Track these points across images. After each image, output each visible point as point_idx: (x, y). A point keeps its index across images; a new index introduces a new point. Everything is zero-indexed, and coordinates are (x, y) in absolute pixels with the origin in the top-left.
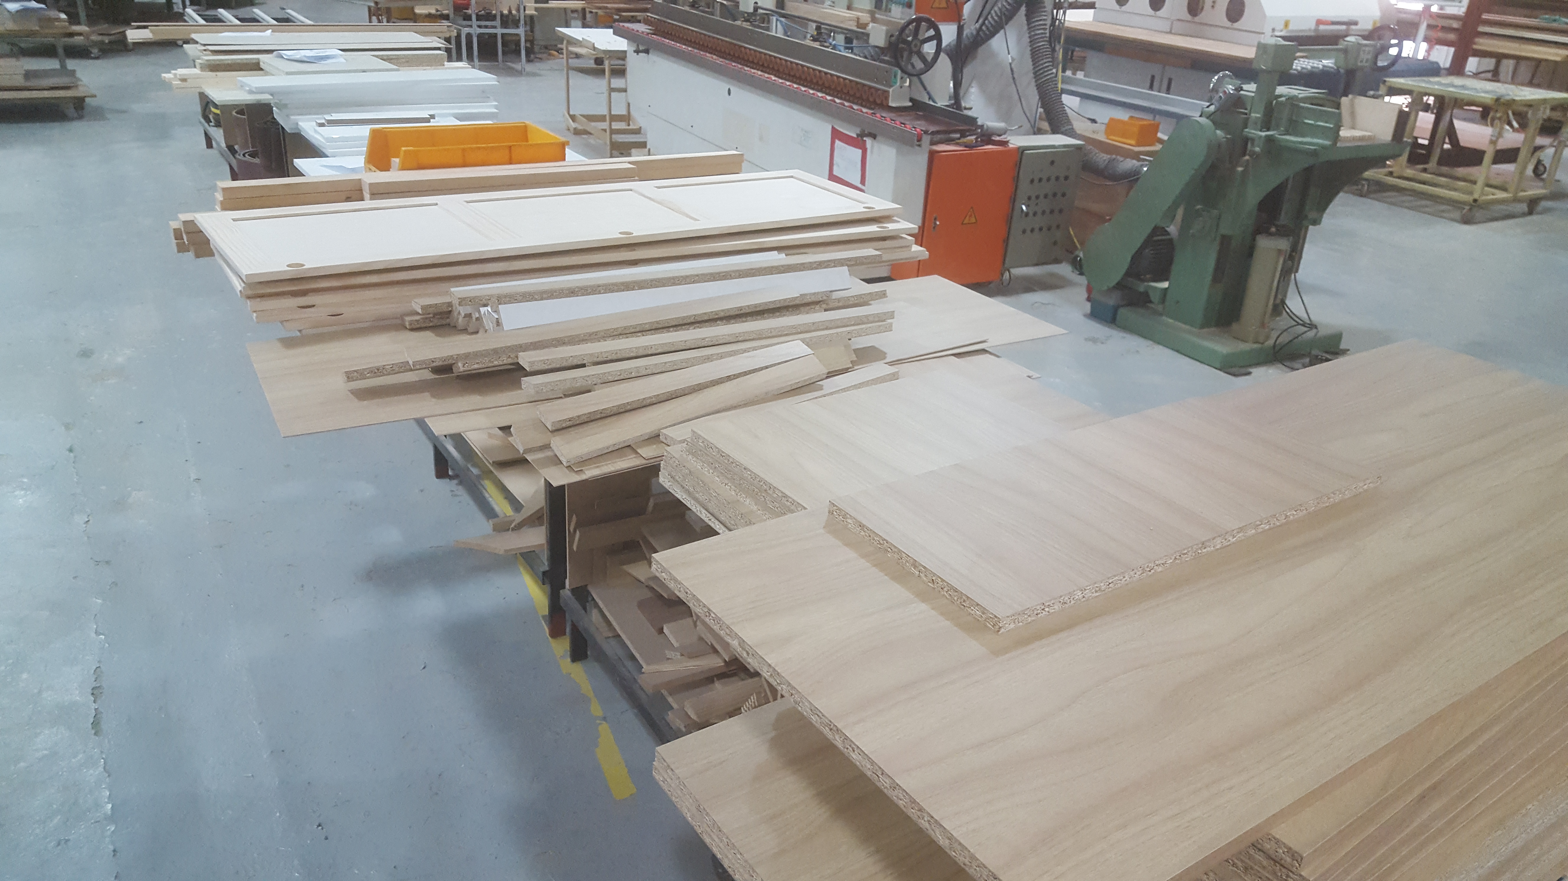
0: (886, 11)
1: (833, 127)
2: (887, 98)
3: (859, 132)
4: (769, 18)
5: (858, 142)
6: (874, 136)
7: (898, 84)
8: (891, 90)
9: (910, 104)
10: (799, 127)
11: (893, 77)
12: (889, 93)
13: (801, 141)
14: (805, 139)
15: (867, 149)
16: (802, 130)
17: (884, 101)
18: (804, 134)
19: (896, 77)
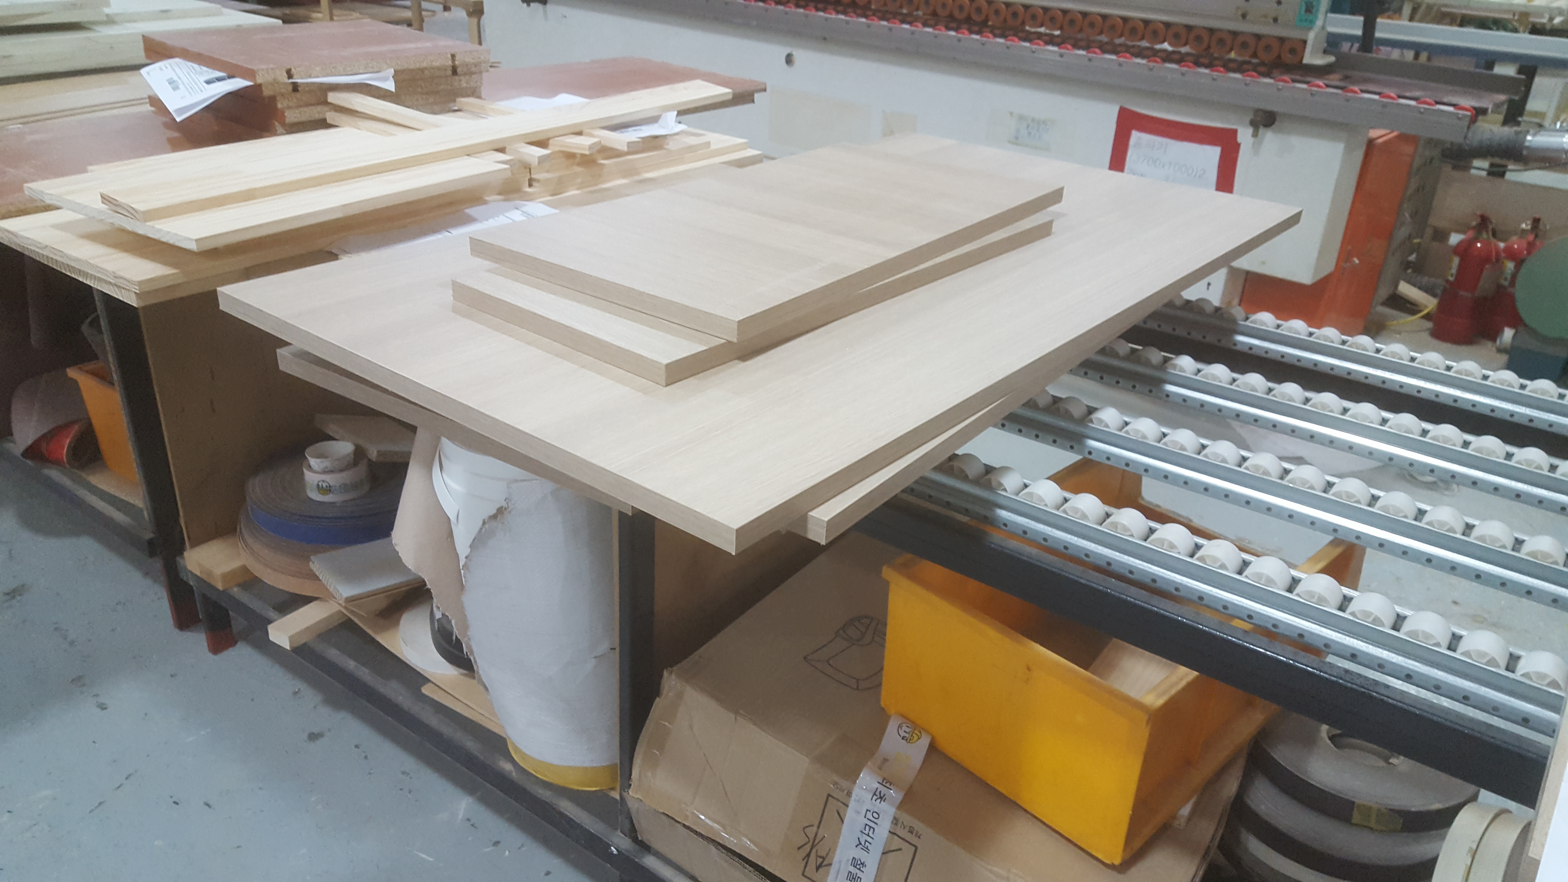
1: (1123, 112)
2: (1297, 52)
5: (1223, 137)
7: (1320, 23)
8: (1311, 36)
9: (1334, 59)
10: (1011, 114)
11: (1303, 12)
12: (1305, 42)
13: (1017, 138)
14: (1030, 133)
15: (1238, 145)
16: (1021, 118)
17: (1287, 58)
18: (1028, 126)
19: (1314, 10)
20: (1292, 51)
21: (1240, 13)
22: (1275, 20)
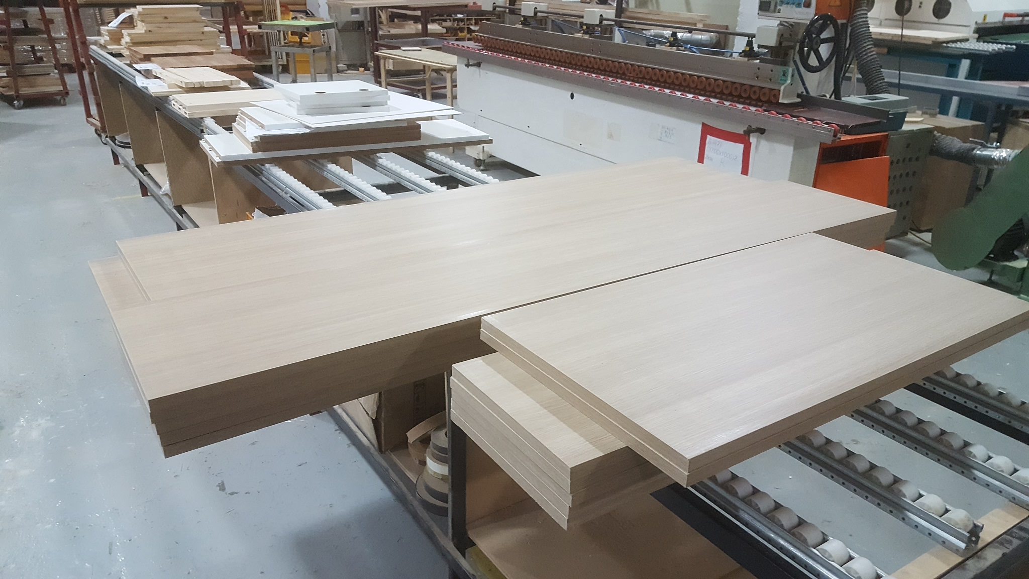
0: (774, 12)
1: (704, 125)
2: (777, 96)
3: (746, 129)
4: (611, 28)
5: (743, 139)
6: (762, 131)
7: (789, 81)
8: (782, 88)
9: (799, 100)
10: (659, 125)
11: (782, 75)
12: (780, 91)
13: (661, 138)
14: (666, 135)
15: (751, 143)
16: (663, 127)
17: (772, 98)
18: (666, 131)
19: (786, 75)
20: (775, 95)
21: (756, 75)
22: (770, 80)
